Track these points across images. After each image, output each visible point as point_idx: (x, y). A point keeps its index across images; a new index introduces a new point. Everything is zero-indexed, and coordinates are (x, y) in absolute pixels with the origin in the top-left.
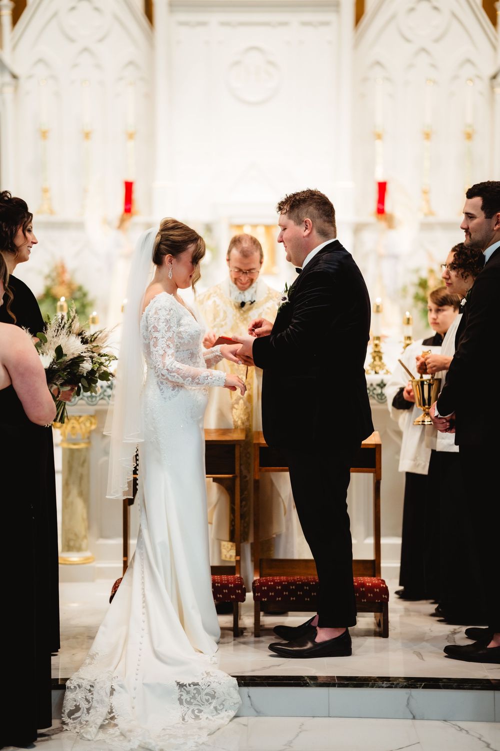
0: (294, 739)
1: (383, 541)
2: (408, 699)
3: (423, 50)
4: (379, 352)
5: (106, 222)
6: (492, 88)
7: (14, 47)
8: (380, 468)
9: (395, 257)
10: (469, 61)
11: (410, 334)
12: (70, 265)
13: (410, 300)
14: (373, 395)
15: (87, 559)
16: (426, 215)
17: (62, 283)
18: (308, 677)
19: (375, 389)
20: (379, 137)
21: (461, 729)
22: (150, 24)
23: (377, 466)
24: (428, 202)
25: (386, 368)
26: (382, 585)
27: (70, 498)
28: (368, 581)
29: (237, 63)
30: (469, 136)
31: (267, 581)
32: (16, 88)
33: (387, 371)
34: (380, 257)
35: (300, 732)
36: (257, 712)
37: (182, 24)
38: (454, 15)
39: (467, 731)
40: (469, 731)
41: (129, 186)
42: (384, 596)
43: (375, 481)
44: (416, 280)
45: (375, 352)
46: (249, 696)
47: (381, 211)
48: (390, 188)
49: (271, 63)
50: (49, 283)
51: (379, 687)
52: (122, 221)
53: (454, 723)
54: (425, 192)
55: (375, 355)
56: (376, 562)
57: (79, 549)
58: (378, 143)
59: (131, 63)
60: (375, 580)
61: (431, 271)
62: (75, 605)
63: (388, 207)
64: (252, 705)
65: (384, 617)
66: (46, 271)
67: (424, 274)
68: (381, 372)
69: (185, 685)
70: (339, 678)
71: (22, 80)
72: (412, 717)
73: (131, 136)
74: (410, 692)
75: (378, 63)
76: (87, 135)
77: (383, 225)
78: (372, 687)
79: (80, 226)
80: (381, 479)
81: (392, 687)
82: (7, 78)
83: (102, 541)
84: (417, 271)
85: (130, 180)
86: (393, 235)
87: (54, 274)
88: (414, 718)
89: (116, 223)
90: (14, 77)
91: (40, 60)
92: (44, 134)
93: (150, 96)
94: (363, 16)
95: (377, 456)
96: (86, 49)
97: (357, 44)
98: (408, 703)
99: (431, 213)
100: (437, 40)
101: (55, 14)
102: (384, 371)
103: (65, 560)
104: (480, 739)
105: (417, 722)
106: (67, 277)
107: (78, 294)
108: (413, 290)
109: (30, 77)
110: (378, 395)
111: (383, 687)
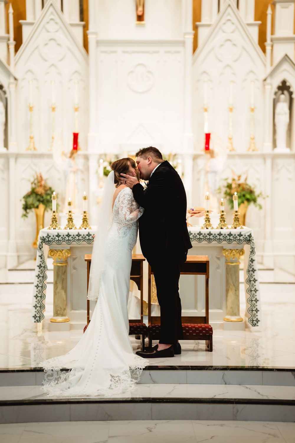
0: (171, 392)
1: (210, 311)
2: (223, 375)
3: (228, 65)
4: (208, 218)
5: (63, 154)
6: (264, 85)
7: (16, 64)
8: (209, 272)
9: (215, 172)
10: (252, 71)
11: (223, 210)
12: (44, 177)
13: (223, 195)
14: (206, 239)
15: (66, 319)
16: (230, 151)
17: (41, 186)
18: (177, 366)
19: (206, 236)
20: (206, 110)
21: (247, 388)
22: (86, 52)
23: (207, 272)
24: (231, 143)
25: (212, 226)
26: (209, 327)
27: (58, 290)
28: (203, 325)
29: (132, 72)
30: (252, 110)
31: (155, 326)
32: (16, 85)
33: (212, 227)
34: (207, 172)
35: (174, 389)
36: (154, 382)
37: (103, 52)
38: (244, 48)
39: (249, 388)
40: (251, 389)
41: (76, 136)
42: (210, 332)
43: (206, 278)
44: (226, 185)
45: (206, 218)
46: (150, 375)
47: (207, 148)
48: (212, 137)
49: (149, 72)
50: (34, 186)
51: (210, 370)
52: (72, 154)
53: (244, 385)
54: (230, 139)
55: (206, 219)
56: (207, 317)
57: (62, 315)
58: (206, 113)
59: (76, 72)
60: (206, 325)
61: (234, 180)
62: (60, 342)
63: (211, 147)
64: (151, 378)
65: (210, 342)
66: (32, 180)
67: (230, 181)
68: (209, 228)
69: (114, 377)
70: (191, 366)
71: (19, 81)
72: (225, 383)
73: (76, 110)
74: (224, 372)
75: (205, 72)
76: (54, 109)
77: (208, 156)
78: (207, 370)
79: (50, 156)
80: (209, 278)
81: (216, 370)
82: (12, 80)
83: (73, 311)
84: (226, 179)
85: (76, 132)
86: (213, 160)
87: (36, 182)
88: (226, 384)
89: (69, 155)
90: (16, 79)
91: (29, 71)
92: (31, 109)
93: (86, 89)
94: (197, 49)
95: (207, 267)
96: (53, 65)
97: (194, 62)
98: (223, 377)
99: (233, 150)
100: (235, 61)
101: (37, 47)
102: (211, 228)
103: (55, 320)
104: (255, 391)
105: (227, 386)
106: (43, 183)
107: (49, 192)
108: (224, 190)
109: (24, 79)
110: (208, 239)
111: (211, 370)
